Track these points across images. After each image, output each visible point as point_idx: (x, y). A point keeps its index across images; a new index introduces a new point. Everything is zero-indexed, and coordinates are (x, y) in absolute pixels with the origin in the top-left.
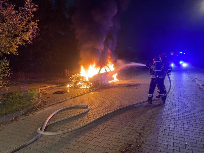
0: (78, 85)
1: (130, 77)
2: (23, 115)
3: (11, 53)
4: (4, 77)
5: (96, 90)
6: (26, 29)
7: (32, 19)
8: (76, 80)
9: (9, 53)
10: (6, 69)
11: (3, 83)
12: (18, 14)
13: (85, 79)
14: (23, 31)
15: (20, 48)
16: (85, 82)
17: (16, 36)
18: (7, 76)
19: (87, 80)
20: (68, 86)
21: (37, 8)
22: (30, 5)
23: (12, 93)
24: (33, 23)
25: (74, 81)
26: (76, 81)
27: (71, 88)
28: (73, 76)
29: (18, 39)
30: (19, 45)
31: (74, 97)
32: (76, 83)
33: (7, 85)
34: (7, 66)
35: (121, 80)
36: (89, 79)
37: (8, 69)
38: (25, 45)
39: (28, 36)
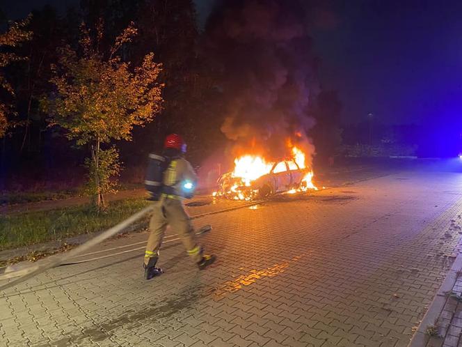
0: (229, 192)
1: (348, 182)
2: (135, 230)
3: (121, 137)
4: (112, 175)
5: (260, 204)
6: (145, 99)
7: (155, 81)
8: (227, 183)
9: (119, 138)
10: (114, 164)
11: (109, 184)
12: (133, 78)
13: (244, 183)
14: (141, 104)
15: (136, 130)
16: (242, 188)
17: (130, 112)
18: (116, 174)
19: (248, 184)
20: (214, 194)
21: (160, 67)
22: (151, 65)
23: (121, 201)
24: (154, 90)
25: (224, 186)
26: (226, 186)
27: (218, 197)
28: (224, 176)
29: (132, 117)
30: (133, 125)
31: (216, 213)
32: (227, 189)
33: (116, 188)
34: (116, 159)
35: (324, 188)
36: (252, 183)
37: (117, 163)
38: (143, 124)
39: (147, 112)
